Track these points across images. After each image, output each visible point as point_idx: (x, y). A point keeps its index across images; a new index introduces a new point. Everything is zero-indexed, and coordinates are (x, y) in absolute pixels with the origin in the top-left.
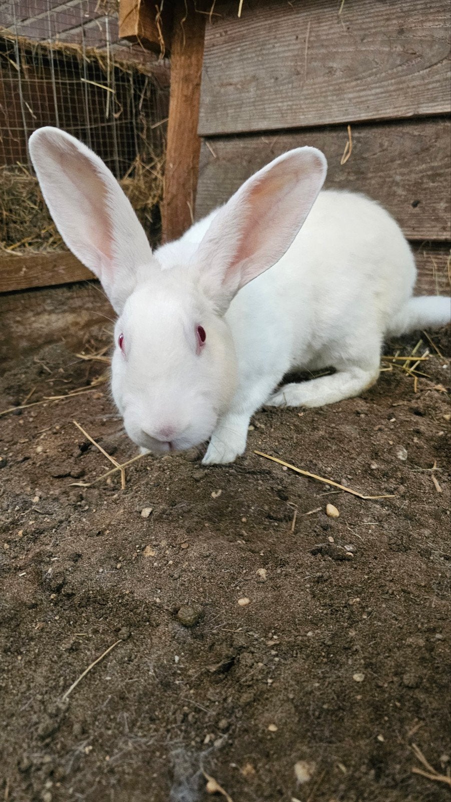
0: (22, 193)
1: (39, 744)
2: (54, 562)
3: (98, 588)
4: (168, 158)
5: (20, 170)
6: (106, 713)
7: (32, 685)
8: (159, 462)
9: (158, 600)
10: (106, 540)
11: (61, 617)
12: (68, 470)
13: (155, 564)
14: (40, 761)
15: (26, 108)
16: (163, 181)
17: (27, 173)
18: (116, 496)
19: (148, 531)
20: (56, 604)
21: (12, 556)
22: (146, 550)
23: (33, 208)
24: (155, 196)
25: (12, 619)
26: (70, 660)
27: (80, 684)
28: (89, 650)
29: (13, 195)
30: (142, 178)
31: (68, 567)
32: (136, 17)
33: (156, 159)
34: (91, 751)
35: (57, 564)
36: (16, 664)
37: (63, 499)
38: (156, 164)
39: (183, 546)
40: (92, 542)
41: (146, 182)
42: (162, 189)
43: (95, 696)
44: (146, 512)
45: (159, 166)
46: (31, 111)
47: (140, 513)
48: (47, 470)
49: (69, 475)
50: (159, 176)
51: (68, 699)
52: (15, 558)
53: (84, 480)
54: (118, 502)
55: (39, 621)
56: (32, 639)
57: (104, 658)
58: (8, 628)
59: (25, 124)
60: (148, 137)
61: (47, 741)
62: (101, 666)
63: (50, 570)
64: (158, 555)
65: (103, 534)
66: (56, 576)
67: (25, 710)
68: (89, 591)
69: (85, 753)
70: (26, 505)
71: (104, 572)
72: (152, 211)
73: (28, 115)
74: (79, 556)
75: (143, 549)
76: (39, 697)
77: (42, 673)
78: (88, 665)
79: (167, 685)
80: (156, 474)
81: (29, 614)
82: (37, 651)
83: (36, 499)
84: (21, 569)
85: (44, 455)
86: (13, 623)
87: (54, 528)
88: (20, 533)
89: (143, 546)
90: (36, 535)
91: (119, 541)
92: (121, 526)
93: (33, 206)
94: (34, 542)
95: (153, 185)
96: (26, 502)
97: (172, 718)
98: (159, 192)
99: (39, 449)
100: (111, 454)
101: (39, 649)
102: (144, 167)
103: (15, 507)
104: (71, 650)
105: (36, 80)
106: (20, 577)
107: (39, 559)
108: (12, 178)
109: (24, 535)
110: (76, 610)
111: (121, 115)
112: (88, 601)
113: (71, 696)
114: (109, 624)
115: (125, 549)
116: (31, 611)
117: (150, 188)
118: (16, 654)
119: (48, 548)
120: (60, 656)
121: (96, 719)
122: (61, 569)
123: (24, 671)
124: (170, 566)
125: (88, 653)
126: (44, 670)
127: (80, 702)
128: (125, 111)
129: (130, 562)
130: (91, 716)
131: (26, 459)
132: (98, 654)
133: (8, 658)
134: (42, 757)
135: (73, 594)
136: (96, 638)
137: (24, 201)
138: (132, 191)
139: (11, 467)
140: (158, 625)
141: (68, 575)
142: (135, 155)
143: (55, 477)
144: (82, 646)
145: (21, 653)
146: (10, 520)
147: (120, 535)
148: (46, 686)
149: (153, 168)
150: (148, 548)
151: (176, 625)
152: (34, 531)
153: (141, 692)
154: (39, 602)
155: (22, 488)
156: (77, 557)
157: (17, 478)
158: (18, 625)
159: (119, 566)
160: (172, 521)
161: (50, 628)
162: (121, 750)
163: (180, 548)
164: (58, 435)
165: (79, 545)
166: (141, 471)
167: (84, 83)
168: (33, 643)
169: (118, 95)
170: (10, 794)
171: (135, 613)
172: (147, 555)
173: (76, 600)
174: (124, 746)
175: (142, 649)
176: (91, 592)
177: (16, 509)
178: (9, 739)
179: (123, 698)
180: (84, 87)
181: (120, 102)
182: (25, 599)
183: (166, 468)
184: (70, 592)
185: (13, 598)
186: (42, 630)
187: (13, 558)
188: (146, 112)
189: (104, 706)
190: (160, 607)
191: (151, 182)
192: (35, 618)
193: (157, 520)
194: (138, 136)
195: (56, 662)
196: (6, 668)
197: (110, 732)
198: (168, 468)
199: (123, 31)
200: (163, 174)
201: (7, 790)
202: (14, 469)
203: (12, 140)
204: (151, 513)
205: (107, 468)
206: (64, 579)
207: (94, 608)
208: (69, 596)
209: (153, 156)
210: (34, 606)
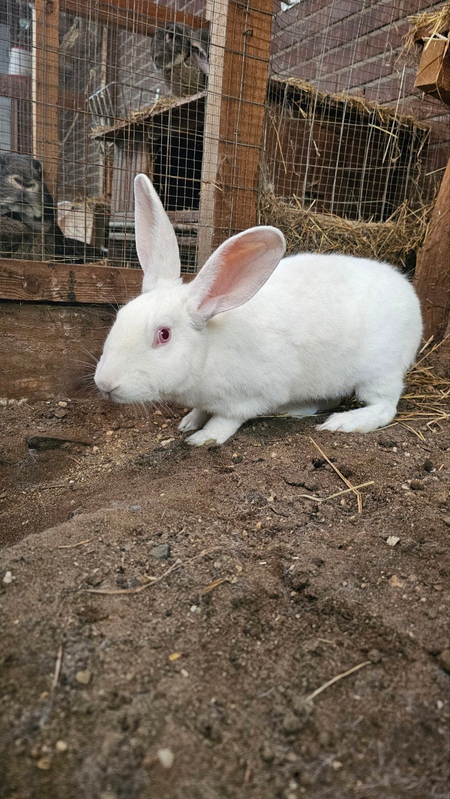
0: (291, 223)
1: (282, 737)
2: (295, 560)
3: (343, 601)
4: (437, 205)
5: (294, 202)
6: (356, 733)
7: (272, 675)
8: (401, 497)
9: (411, 634)
10: (349, 556)
11: (301, 617)
12: (302, 480)
13: (405, 596)
14: (283, 756)
15: (313, 146)
16: (426, 228)
17: (300, 205)
18: (353, 517)
19: (394, 560)
20: (296, 602)
21: (250, 543)
22: (392, 579)
23: (297, 238)
24: (414, 241)
25: (252, 602)
26: (313, 663)
27: (324, 692)
28: (333, 660)
29: (283, 223)
30: (404, 222)
31: (311, 569)
32: (439, 66)
33: (424, 206)
34: (341, 769)
35: (299, 564)
36: (256, 648)
37: (298, 505)
38: (423, 210)
39: (436, 587)
40: (334, 553)
41: (407, 227)
42: (424, 235)
43: (343, 711)
44: (393, 541)
45: (425, 212)
46: (317, 149)
47: (386, 539)
48: (282, 475)
49: (303, 485)
50: (423, 222)
51: (311, 703)
52: (253, 546)
53: (318, 494)
54: (355, 523)
55: (280, 613)
56: (272, 629)
57: (352, 674)
58: (247, 610)
59: (308, 161)
60: (420, 184)
61: (292, 738)
62: (348, 682)
63: (292, 567)
64: (407, 587)
65: (345, 549)
66: (299, 574)
67: (265, 697)
68: (333, 600)
69: (332, 768)
70: (262, 502)
71: (348, 586)
72: (407, 256)
73: (313, 153)
74: (322, 562)
75: (389, 577)
76: (282, 689)
77: (283, 666)
78: (333, 676)
79: (428, 731)
80: (397, 508)
81: (269, 603)
82: (276, 642)
83: (271, 499)
84: (260, 558)
85: (279, 461)
86: (253, 607)
87: (292, 529)
88: (259, 524)
89: (389, 573)
90: (274, 531)
91: (362, 561)
92: (365, 547)
93: (297, 236)
94: (272, 538)
95: (415, 231)
96: (261, 498)
97: (436, 769)
98: (420, 238)
99: (274, 455)
100: (346, 477)
101: (279, 641)
102: (409, 212)
103: (251, 501)
104: (315, 653)
105: (328, 122)
106: (260, 565)
107: (279, 553)
108: (286, 208)
109: (262, 528)
110: (318, 614)
111: (398, 160)
112: (330, 610)
113: (315, 701)
114: (355, 641)
115: (369, 571)
116: (271, 600)
117: (410, 234)
118: (255, 638)
119: (288, 546)
120: (302, 656)
121: (343, 736)
122: (305, 569)
123: (264, 658)
124: (423, 603)
125: (333, 664)
126: (285, 663)
127: (324, 710)
128: (403, 156)
129: (374, 586)
130: (339, 730)
131: (261, 460)
132: (345, 668)
133: (248, 640)
134: (287, 753)
135: (316, 599)
136: (342, 652)
137: (291, 231)
138: (392, 233)
139: (246, 464)
140: (413, 660)
141: (312, 578)
142: (402, 200)
143: (289, 484)
144: (326, 654)
145: (260, 639)
146: (247, 510)
147: (364, 555)
148: (289, 681)
149: (419, 214)
150: (395, 578)
151: (436, 667)
152: (273, 527)
153: (398, 726)
154: (280, 595)
155: (257, 485)
156: (320, 563)
157: (253, 475)
158: (257, 611)
159: (363, 585)
160: (422, 558)
161: (291, 624)
162: (374, 780)
163: (432, 588)
164: (290, 447)
165: (322, 552)
166: (379, 500)
167: (370, 128)
168: (273, 633)
169: (400, 140)
170: (251, 778)
171: (385, 640)
172: (394, 584)
173: (320, 605)
174: (378, 778)
175: (396, 679)
176: (335, 602)
177: (253, 502)
178: (250, 719)
179: (376, 725)
180: (369, 131)
181: (400, 149)
182: (267, 587)
183: (409, 504)
184: (313, 594)
185: (255, 583)
186: (283, 623)
187: (251, 546)
188: (422, 160)
189: (354, 725)
190: (414, 642)
191: (413, 228)
192: (275, 609)
193: (405, 551)
194: (410, 181)
195: (298, 660)
196: (245, 648)
197: (361, 756)
198: (412, 505)
199: (420, 80)
200: (427, 221)
201: (248, 773)
202: (249, 466)
203: (294, 174)
204: (398, 543)
205: (340, 489)
206: (307, 581)
207: (337, 620)
208: (311, 599)
209: (421, 202)
210: (275, 597)
